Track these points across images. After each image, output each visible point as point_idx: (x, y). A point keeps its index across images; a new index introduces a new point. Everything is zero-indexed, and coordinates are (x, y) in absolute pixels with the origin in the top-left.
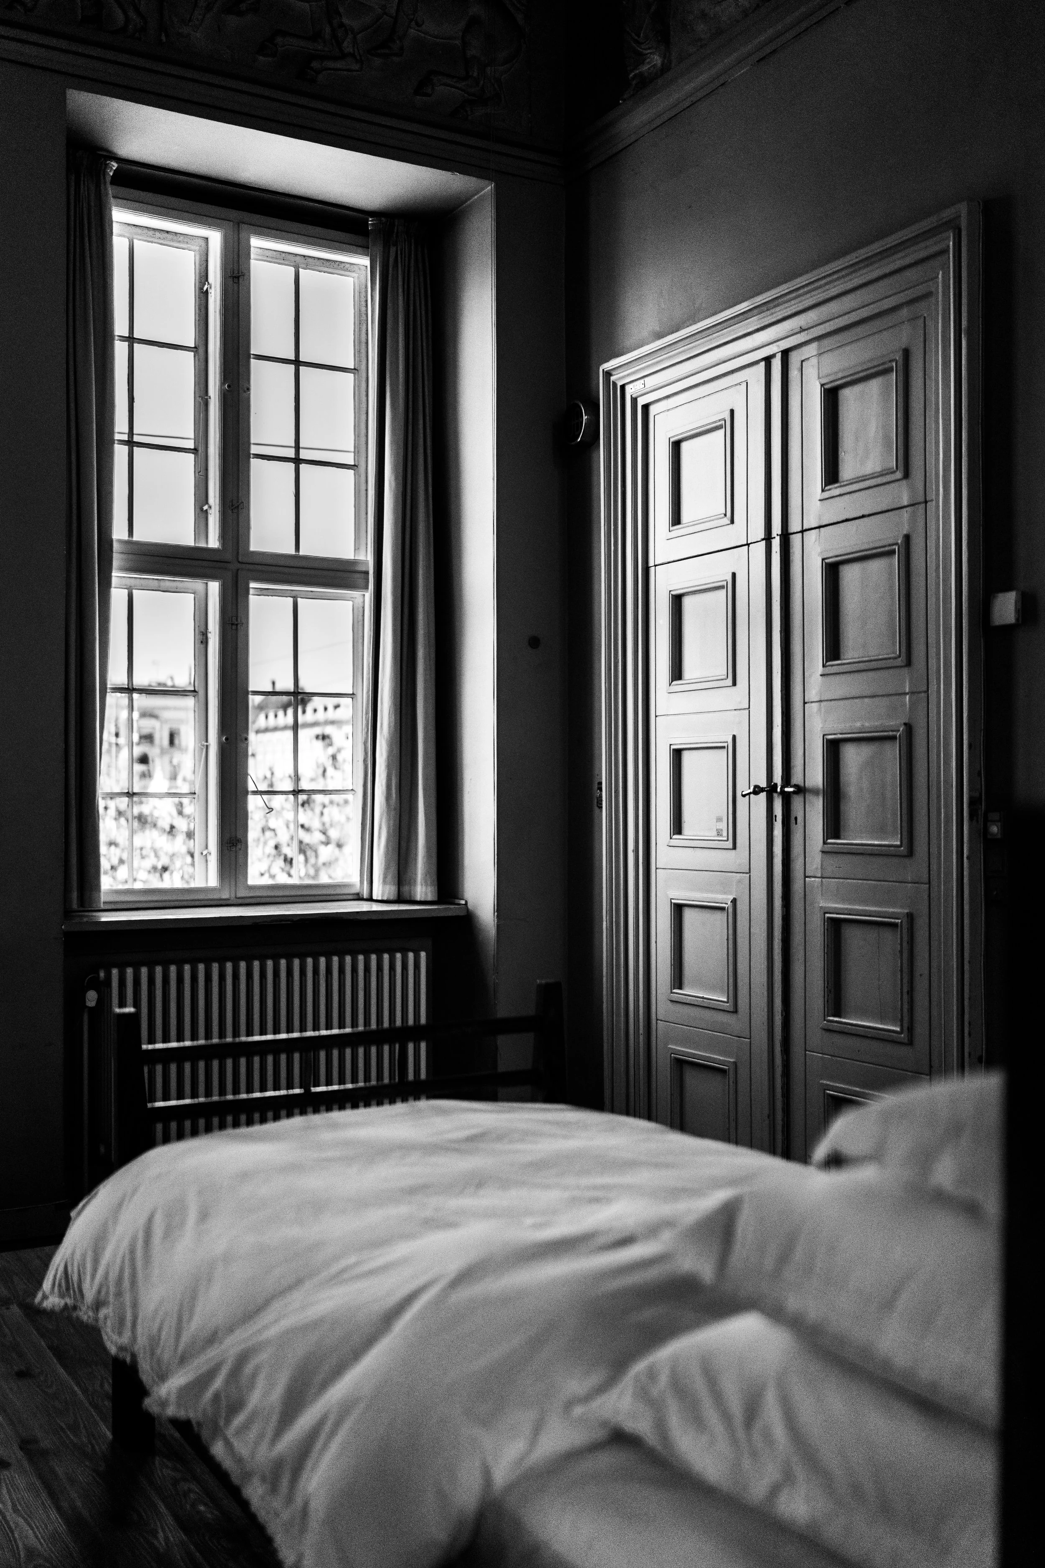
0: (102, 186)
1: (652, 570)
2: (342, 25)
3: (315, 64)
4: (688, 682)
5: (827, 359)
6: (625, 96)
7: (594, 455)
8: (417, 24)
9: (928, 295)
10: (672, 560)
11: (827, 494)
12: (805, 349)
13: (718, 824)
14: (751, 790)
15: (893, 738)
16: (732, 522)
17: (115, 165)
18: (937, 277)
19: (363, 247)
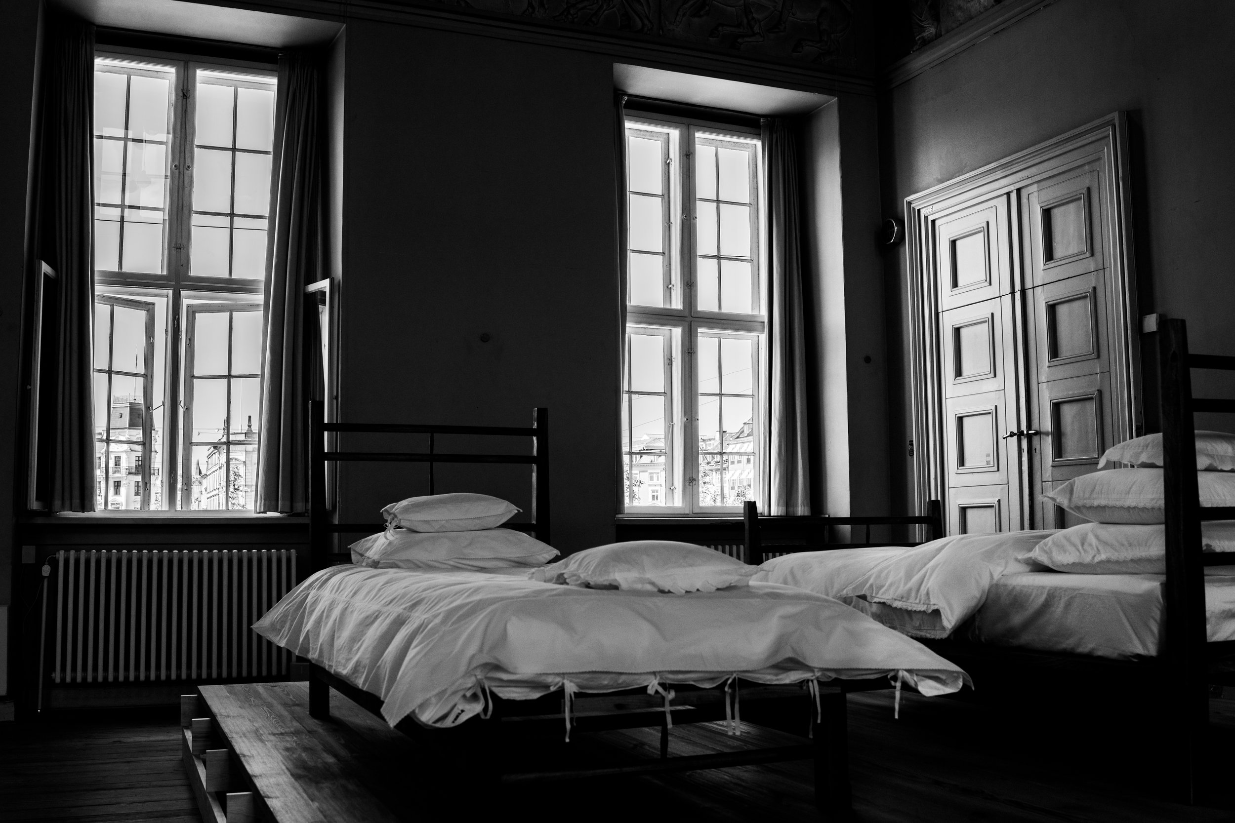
0: (620, 110)
1: (941, 315)
2: (753, 18)
3: (740, 40)
4: (965, 377)
5: (1043, 192)
6: (915, 49)
7: (902, 250)
8: (793, 14)
9: (1099, 159)
10: (953, 308)
11: (1047, 267)
12: (1029, 188)
13: (987, 458)
14: (1009, 434)
15: (1091, 399)
16: (990, 284)
17: (626, 98)
18: (1104, 150)
19: (757, 135)
